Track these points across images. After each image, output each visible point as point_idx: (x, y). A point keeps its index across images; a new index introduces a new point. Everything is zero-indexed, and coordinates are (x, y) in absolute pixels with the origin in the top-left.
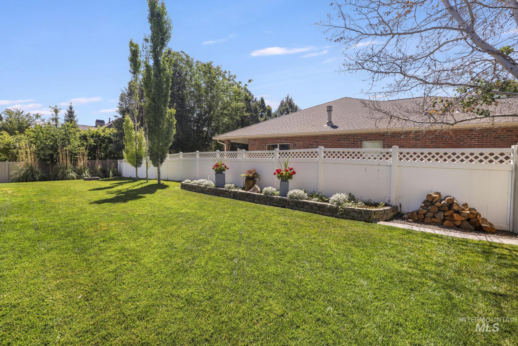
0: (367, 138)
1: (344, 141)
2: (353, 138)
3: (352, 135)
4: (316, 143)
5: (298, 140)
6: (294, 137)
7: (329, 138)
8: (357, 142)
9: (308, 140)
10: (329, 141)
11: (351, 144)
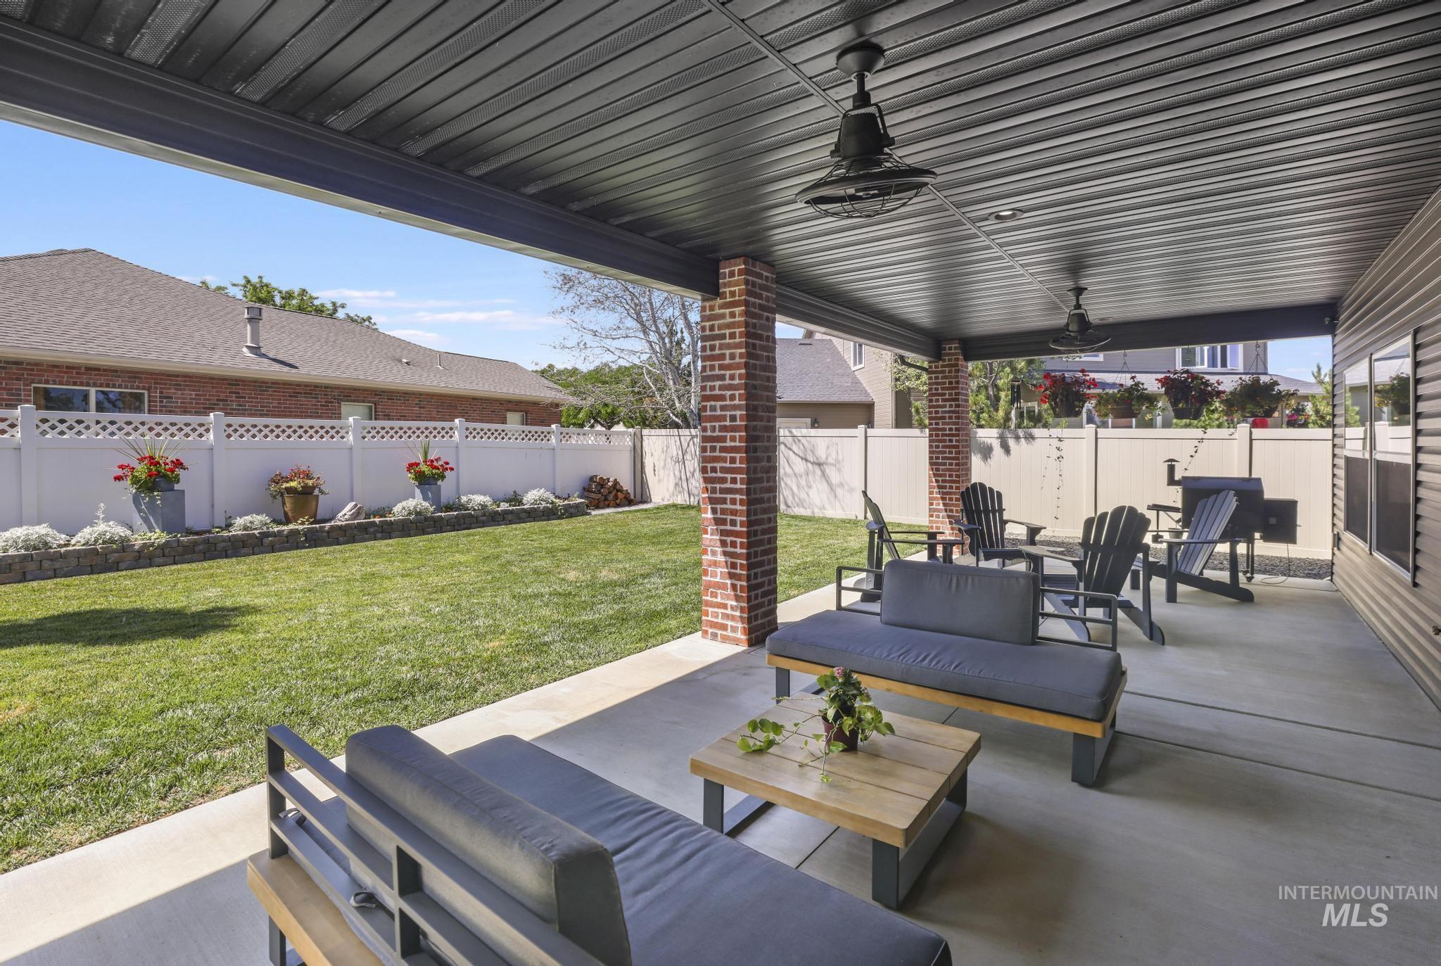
0: (350, 396)
1: (305, 397)
2: (325, 395)
3: (321, 387)
4: (236, 397)
5: (180, 385)
6: (163, 375)
7: (270, 387)
8: (332, 402)
9: (213, 387)
10: (271, 395)
11: (321, 405)
